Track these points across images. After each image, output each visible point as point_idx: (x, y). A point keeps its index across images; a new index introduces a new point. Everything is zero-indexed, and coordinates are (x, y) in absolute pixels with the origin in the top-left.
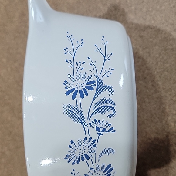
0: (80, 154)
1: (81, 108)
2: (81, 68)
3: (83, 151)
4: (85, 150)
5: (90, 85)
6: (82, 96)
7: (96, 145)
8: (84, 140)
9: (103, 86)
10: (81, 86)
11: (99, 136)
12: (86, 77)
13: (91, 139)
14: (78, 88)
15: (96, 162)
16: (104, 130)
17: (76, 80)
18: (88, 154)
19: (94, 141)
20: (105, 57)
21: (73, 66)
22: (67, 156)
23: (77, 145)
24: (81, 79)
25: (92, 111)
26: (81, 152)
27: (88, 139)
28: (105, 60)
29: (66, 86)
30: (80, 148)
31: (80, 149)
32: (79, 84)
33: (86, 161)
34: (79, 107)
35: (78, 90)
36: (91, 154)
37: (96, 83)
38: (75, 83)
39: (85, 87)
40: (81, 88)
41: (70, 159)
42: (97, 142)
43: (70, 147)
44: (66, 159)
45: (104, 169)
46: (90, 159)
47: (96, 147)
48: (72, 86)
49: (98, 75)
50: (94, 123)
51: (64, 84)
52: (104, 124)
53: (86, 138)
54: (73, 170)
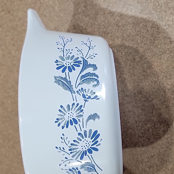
0: (69, 118)
1: (70, 79)
2: (70, 53)
3: (72, 116)
4: (73, 114)
5: (77, 63)
6: (70, 71)
7: (83, 110)
8: (72, 106)
9: (88, 64)
10: (69, 64)
11: (85, 102)
12: (74, 58)
13: (78, 104)
14: (67, 65)
15: (83, 128)
16: (89, 97)
17: (65, 59)
18: (76, 118)
19: (81, 106)
20: (89, 47)
21: (63, 51)
22: (58, 119)
23: (66, 109)
24: (70, 59)
25: (79, 82)
26: (70, 116)
27: (76, 105)
28: (90, 49)
29: (57, 63)
30: (69, 112)
31: (69, 114)
32: (68, 62)
33: (75, 126)
34: (68, 78)
35: (67, 66)
36: (78, 118)
37: (82, 62)
38: (65, 62)
39: (73, 64)
40: (70, 65)
41: (59, 123)
42: (84, 107)
43: (60, 111)
44: (56, 122)
45: (91, 136)
46: (78, 124)
47: (83, 112)
48: (62, 63)
49: (84, 57)
50: (81, 91)
51: (55, 62)
52: (89, 92)
53: (74, 104)
54: (63, 135)
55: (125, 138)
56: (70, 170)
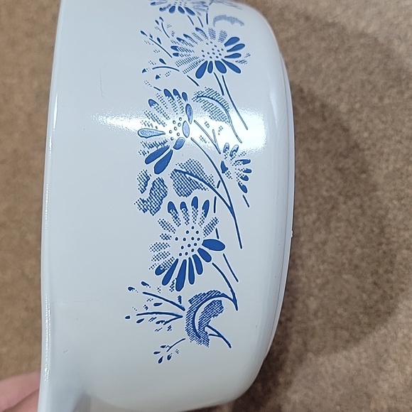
55: (386, 272)
56: (167, 93)
